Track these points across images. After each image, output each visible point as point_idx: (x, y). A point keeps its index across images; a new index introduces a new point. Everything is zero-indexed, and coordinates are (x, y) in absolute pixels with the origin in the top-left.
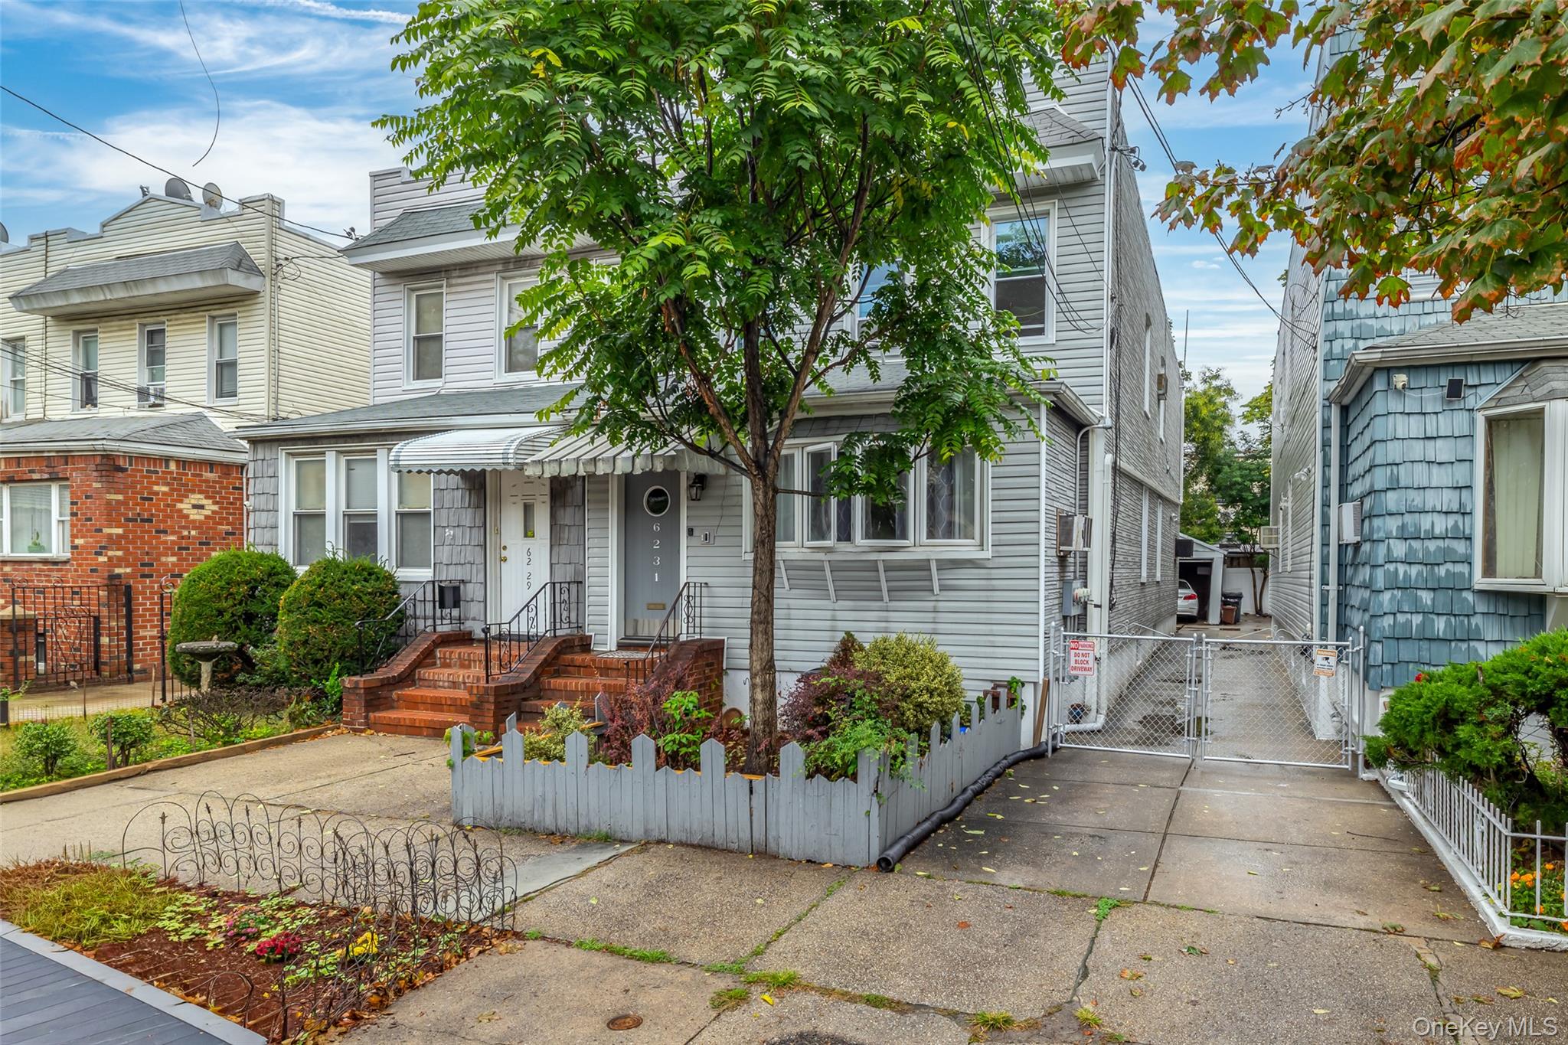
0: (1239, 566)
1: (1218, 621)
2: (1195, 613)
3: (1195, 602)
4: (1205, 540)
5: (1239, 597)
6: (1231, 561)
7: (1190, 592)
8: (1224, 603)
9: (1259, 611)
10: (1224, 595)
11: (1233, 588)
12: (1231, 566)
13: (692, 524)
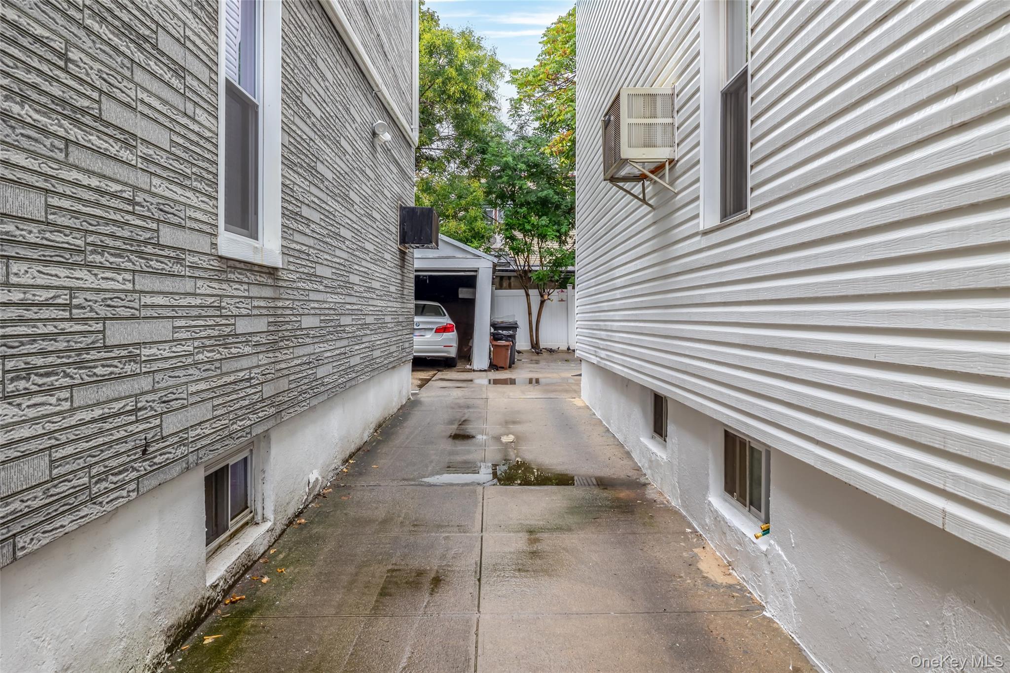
0: (510, 287)
1: (485, 365)
2: (453, 353)
3: (452, 337)
4: (466, 241)
5: (514, 327)
6: (502, 280)
7: (446, 320)
8: (495, 337)
9: (535, 345)
10: (493, 325)
11: (505, 316)
12: (501, 287)
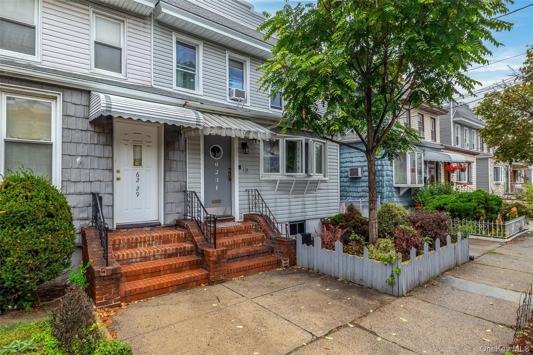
13: (241, 164)
